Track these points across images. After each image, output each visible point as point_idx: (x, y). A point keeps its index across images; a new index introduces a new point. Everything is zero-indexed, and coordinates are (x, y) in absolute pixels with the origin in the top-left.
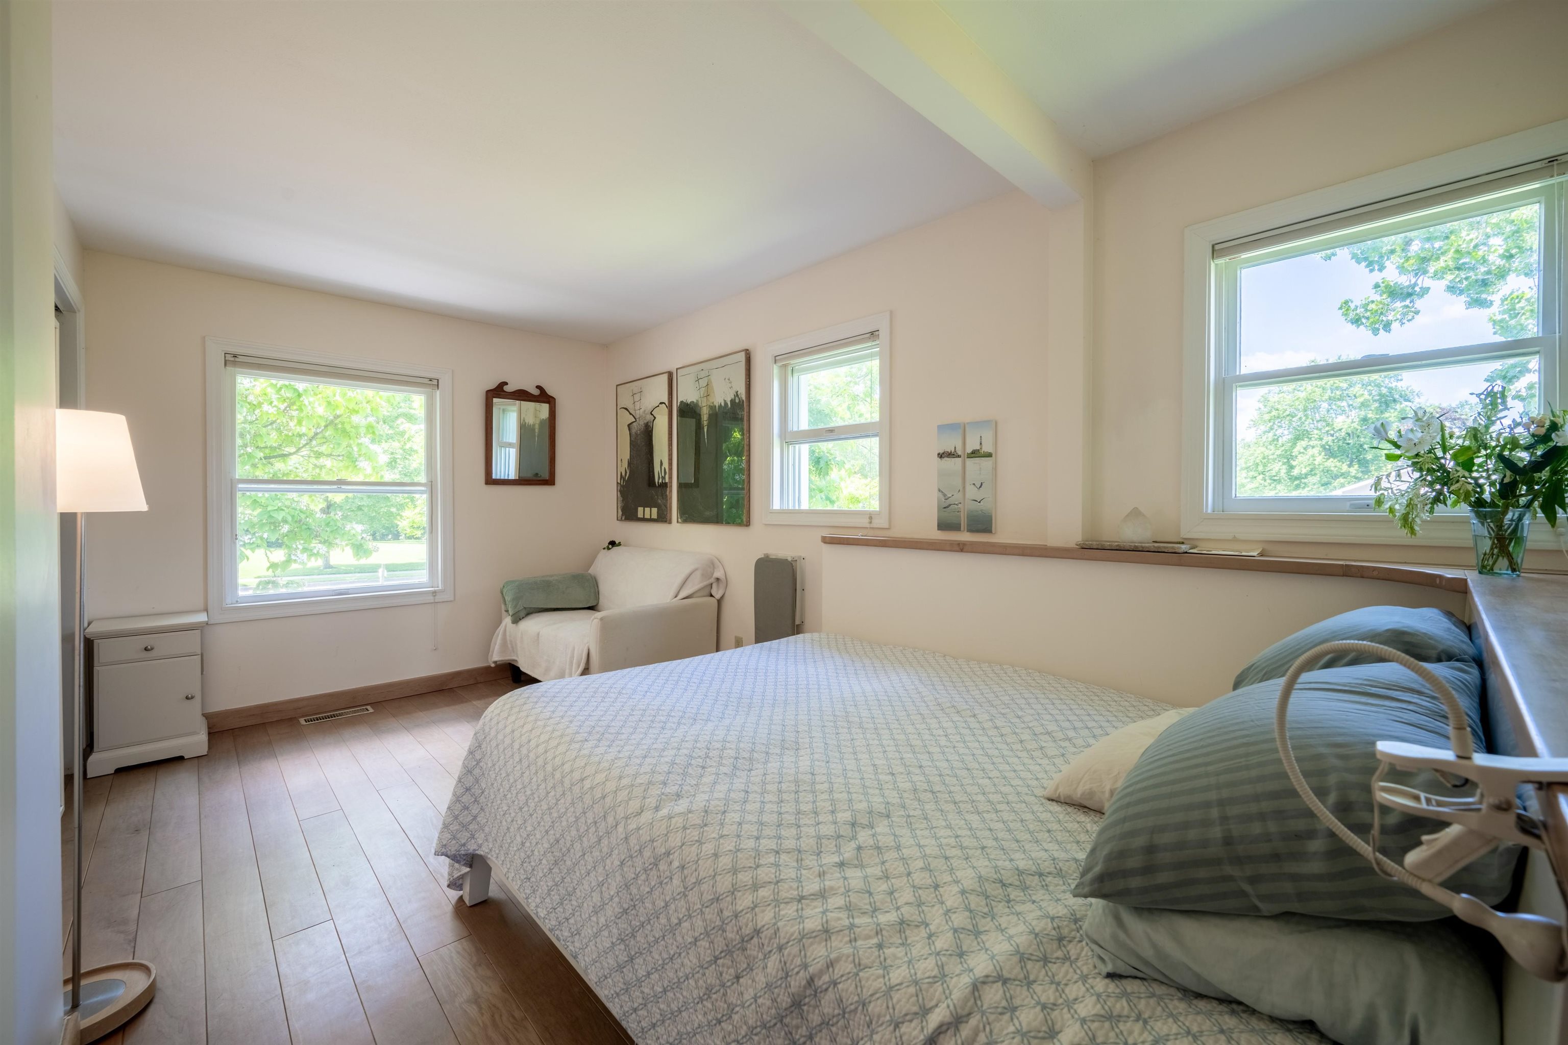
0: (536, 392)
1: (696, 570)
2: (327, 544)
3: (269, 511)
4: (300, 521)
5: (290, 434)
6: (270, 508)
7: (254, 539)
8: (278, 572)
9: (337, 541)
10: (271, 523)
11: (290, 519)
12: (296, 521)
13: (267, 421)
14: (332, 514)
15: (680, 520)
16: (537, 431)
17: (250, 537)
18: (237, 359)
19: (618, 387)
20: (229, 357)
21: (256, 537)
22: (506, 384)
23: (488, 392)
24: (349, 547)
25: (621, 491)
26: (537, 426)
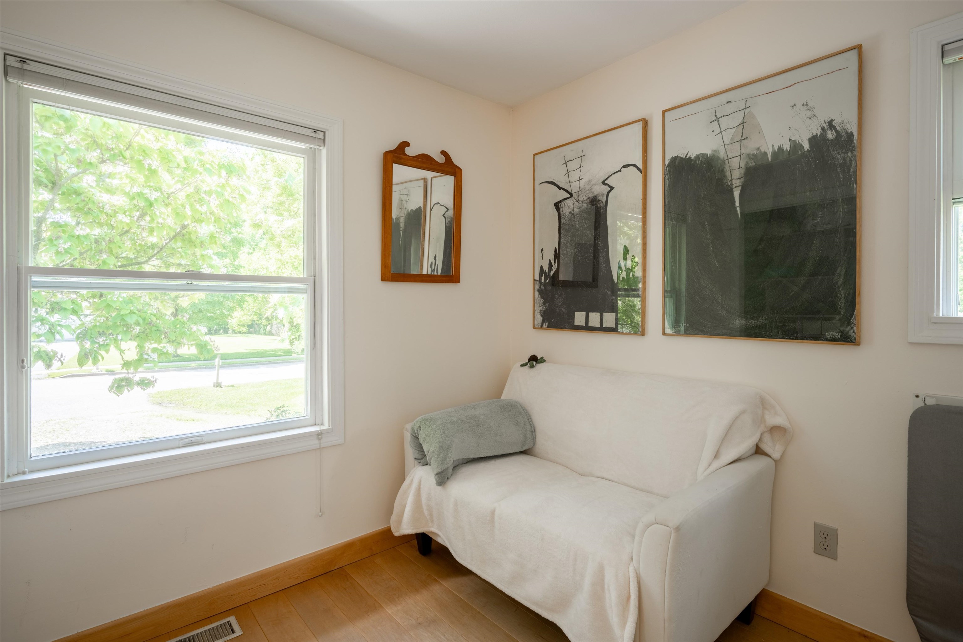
0: (441, 159)
1: (743, 412)
2: (175, 344)
3: (122, 315)
4: (150, 323)
5: (143, 243)
6: (123, 312)
7: (108, 341)
8: (132, 370)
9: (185, 341)
10: (123, 325)
11: (141, 321)
12: (147, 324)
13: (122, 231)
14: (180, 317)
15: (668, 331)
16: (402, 225)
17: (105, 339)
18: (26, 66)
19: (536, 157)
20: (11, 61)
21: (111, 340)
22: (407, 144)
23: (387, 154)
24: (194, 347)
25: (540, 291)
26: (402, 220)
